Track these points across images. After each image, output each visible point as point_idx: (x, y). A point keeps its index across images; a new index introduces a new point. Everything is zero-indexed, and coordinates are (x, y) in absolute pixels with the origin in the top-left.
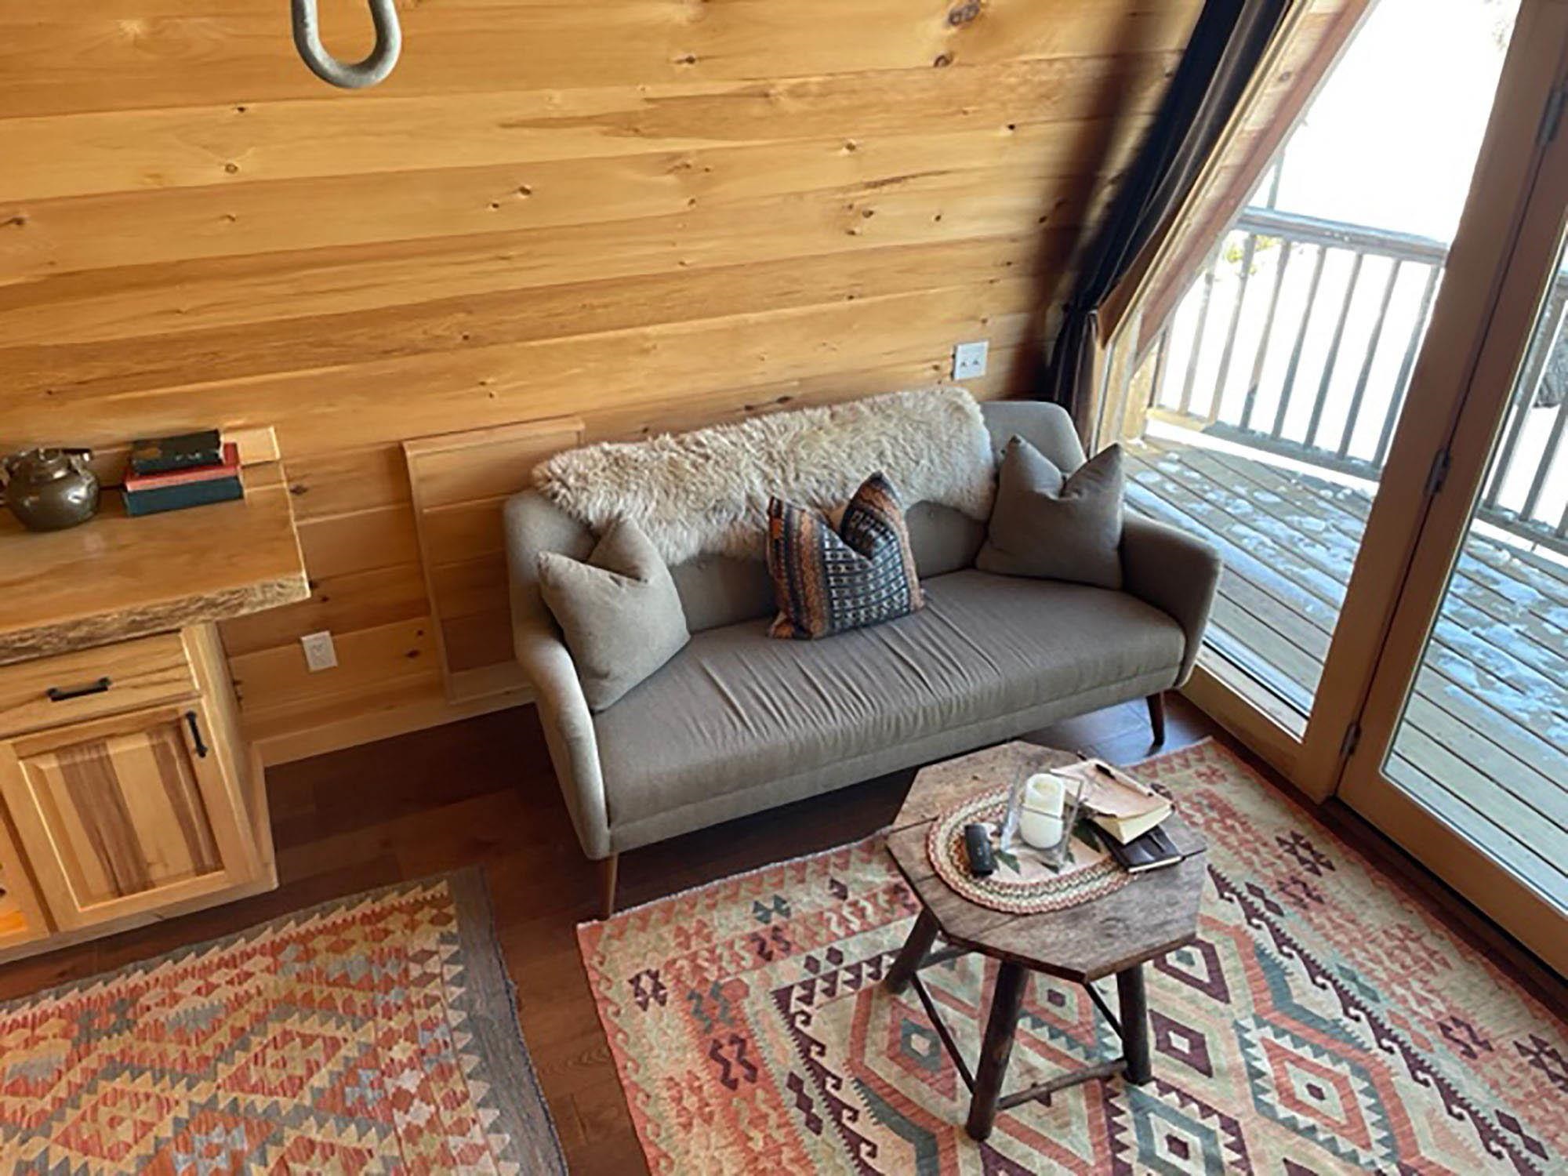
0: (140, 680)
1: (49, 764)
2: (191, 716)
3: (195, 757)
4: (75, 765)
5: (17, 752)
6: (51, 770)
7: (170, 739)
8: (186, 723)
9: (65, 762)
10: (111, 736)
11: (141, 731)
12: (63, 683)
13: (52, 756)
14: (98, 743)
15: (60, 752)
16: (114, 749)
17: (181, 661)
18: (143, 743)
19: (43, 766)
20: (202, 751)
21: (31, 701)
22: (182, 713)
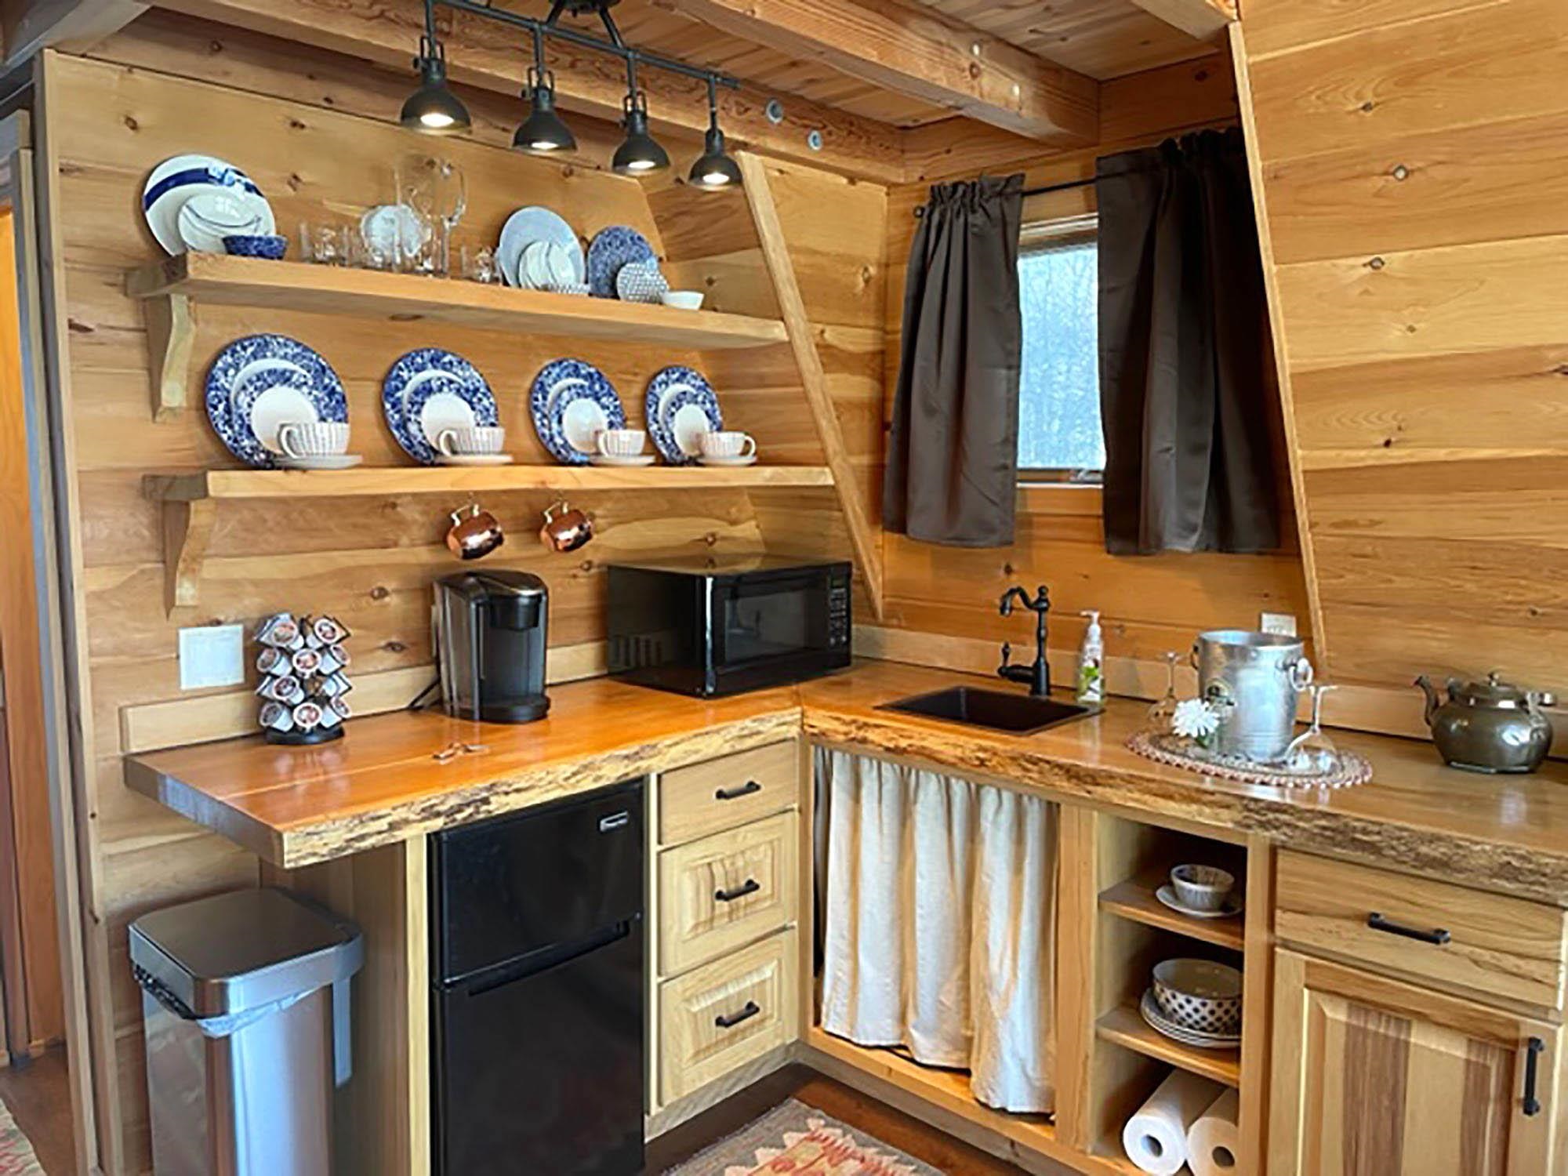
0: (1487, 956)
1: (1337, 1014)
2: (1534, 1045)
3: (1518, 1111)
4: (1365, 1031)
5: (1308, 974)
6: (1336, 1021)
7: (1495, 1065)
8: (1523, 1053)
9: (1354, 1022)
10: (1422, 1017)
11: (1461, 1030)
12: (1390, 913)
13: (1344, 1004)
14: (1405, 1018)
15: (1357, 1004)
16: (1420, 1038)
17: (1551, 954)
18: (1457, 1049)
19: (1329, 1013)
20: (1530, 1107)
21: (1347, 918)
22: (1525, 1033)
